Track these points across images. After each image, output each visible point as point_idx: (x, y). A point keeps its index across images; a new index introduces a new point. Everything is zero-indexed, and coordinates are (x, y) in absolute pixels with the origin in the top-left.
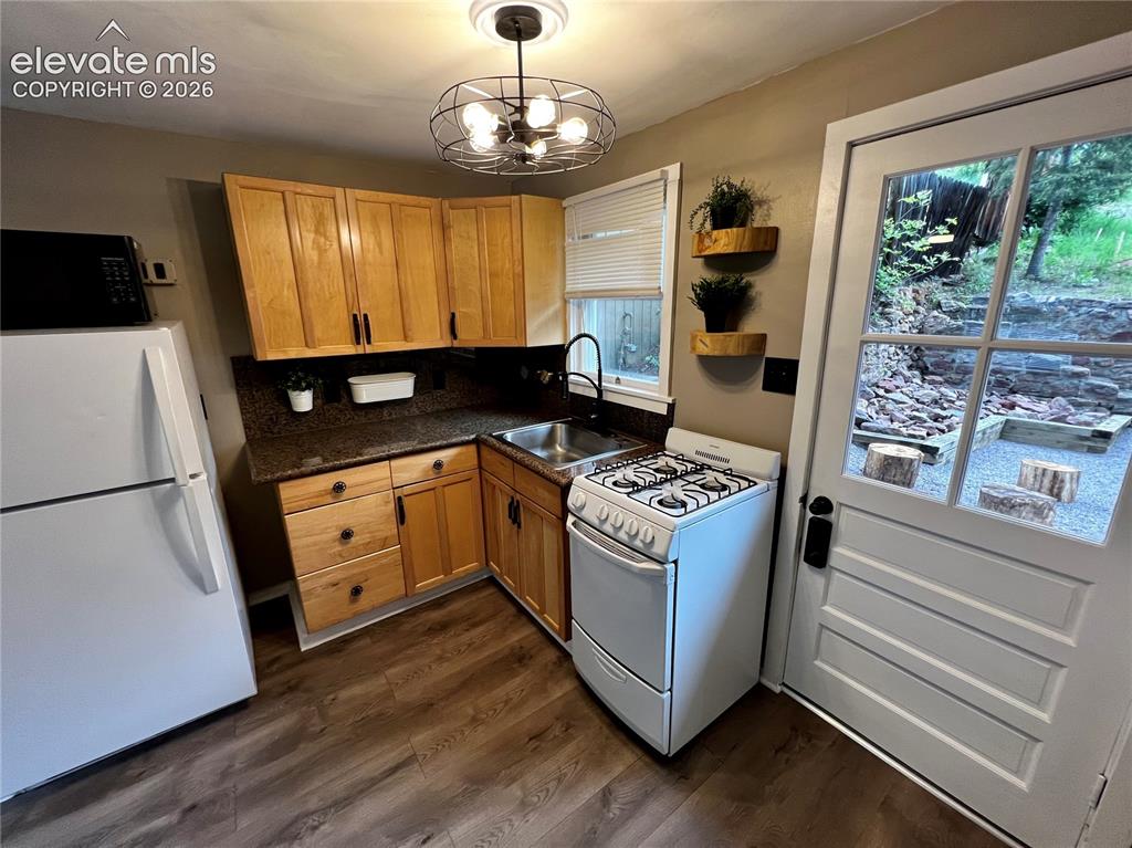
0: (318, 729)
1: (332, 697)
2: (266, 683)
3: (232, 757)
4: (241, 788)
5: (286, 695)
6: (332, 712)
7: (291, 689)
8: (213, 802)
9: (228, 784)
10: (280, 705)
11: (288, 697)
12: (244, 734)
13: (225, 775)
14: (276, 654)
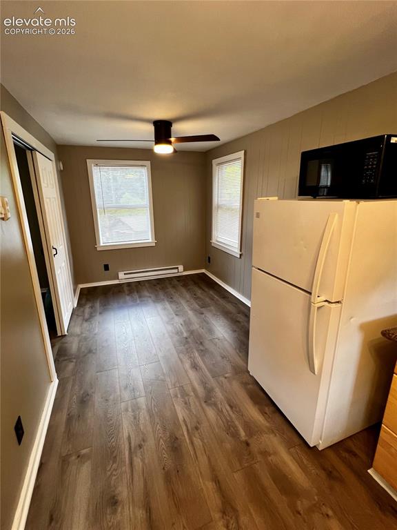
0: (300, 508)
1: (330, 513)
2: (331, 455)
3: (275, 453)
4: (257, 466)
5: (323, 472)
6: (316, 517)
7: (330, 475)
8: (250, 453)
9: (259, 458)
10: (314, 470)
11: (323, 475)
12: (291, 454)
13: (265, 454)
14: (357, 452)
